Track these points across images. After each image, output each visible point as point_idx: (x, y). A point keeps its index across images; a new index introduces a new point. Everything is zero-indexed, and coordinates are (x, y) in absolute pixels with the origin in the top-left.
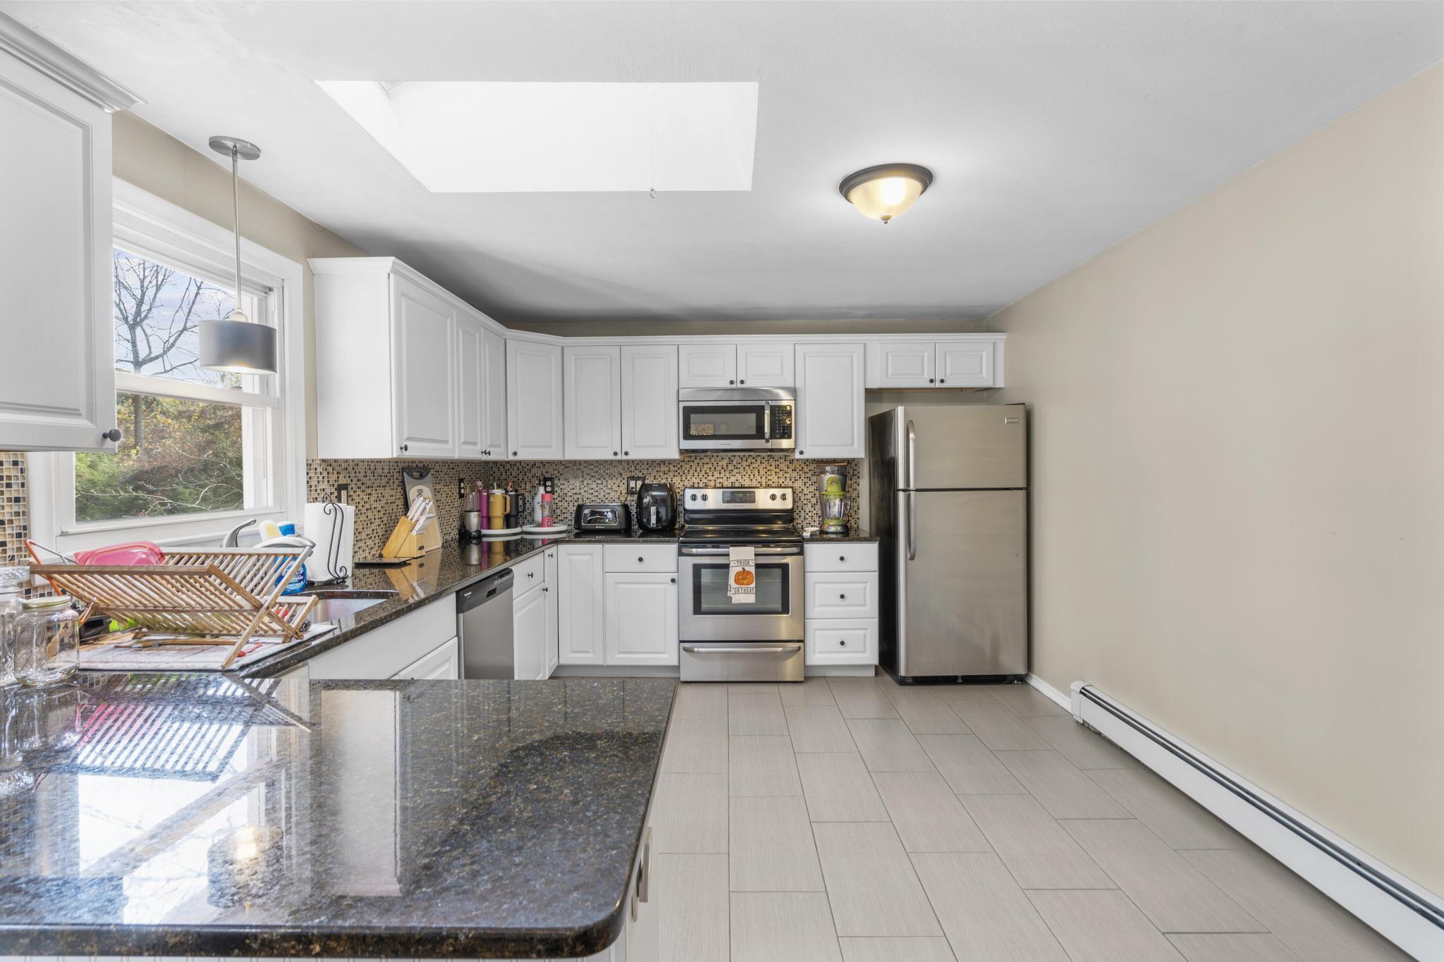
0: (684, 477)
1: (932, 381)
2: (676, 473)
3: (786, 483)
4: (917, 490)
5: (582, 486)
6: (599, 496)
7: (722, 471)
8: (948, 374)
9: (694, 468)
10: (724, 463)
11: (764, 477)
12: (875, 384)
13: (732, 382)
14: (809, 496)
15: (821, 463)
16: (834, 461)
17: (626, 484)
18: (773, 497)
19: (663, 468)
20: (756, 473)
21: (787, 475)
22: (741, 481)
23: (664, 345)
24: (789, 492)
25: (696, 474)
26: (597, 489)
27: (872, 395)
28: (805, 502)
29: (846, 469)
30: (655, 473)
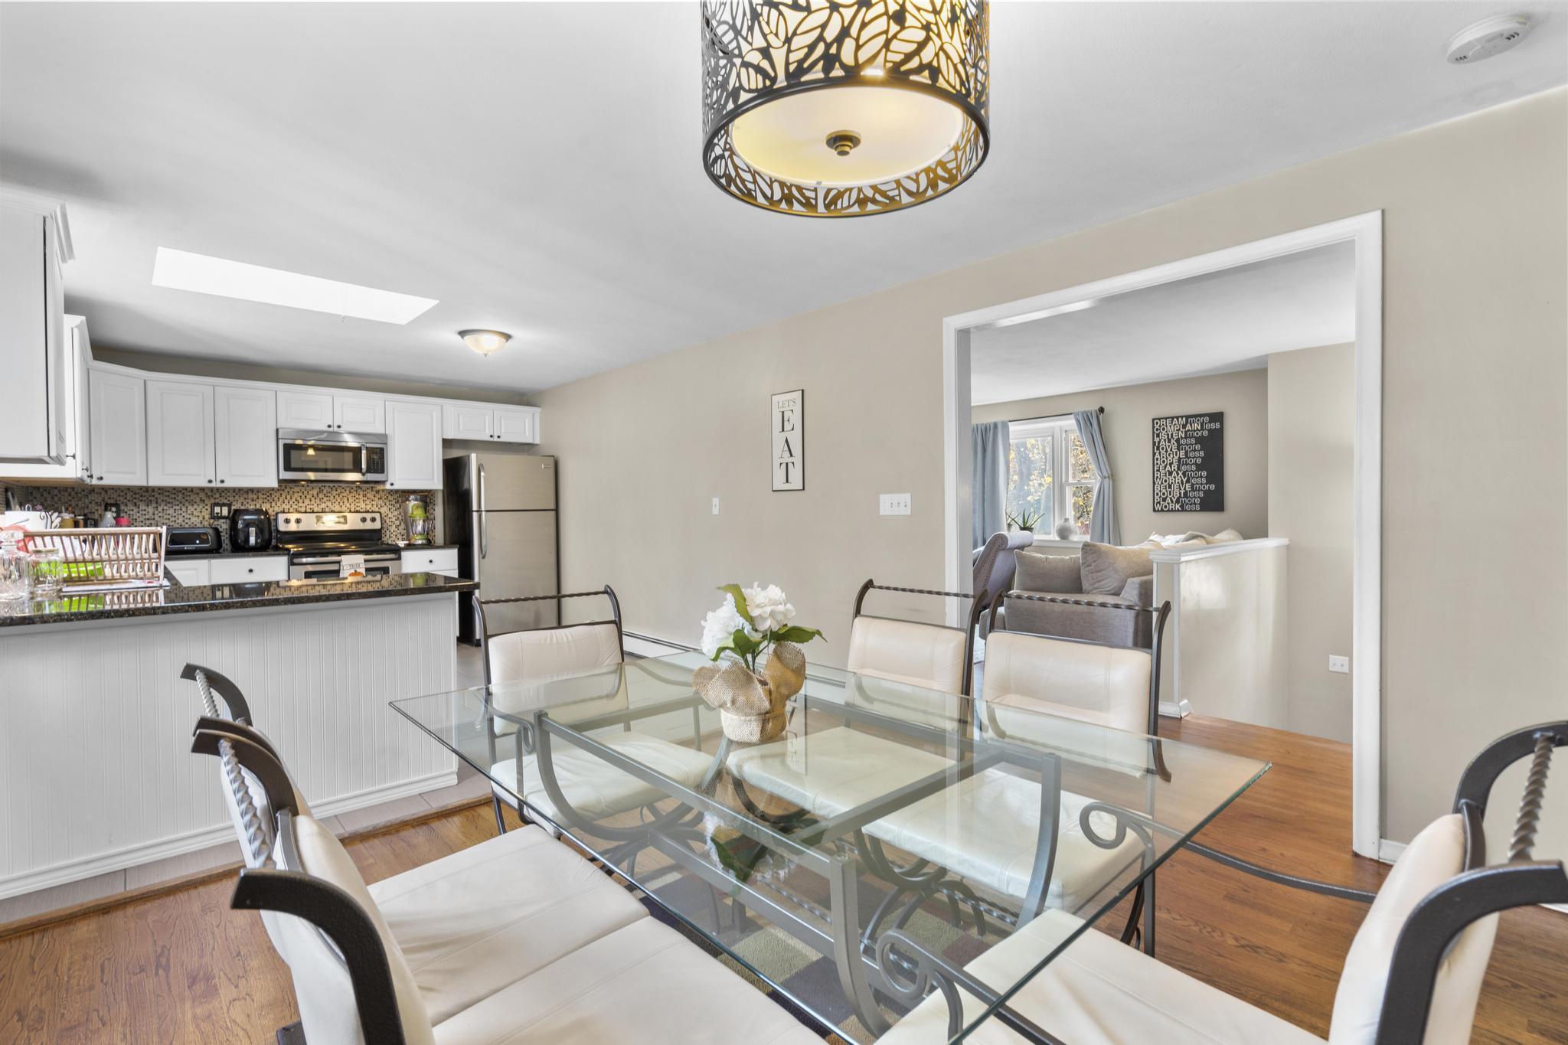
0: (273, 504)
1: (491, 436)
2: (265, 501)
3: (373, 509)
4: (487, 511)
5: (156, 512)
6: (177, 521)
7: (313, 499)
8: (503, 431)
9: (284, 496)
10: (315, 492)
11: (353, 505)
12: (450, 436)
13: (329, 426)
14: (394, 519)
15: (405, 494)
16: (414, 492)
17: (209, 510)
18: (364, 520)
19: (251, 496)
20: (346, 501)
21: (373, 503)
22: (332, 507)
23: (263, 390)
24: (377, 516)
25: (286, 501)
26: (175, 514)
27: (447, 443)
28: (390, 524)
29: (425, 498)
30: (242, 500)
